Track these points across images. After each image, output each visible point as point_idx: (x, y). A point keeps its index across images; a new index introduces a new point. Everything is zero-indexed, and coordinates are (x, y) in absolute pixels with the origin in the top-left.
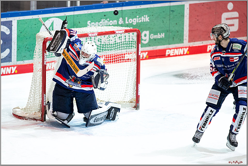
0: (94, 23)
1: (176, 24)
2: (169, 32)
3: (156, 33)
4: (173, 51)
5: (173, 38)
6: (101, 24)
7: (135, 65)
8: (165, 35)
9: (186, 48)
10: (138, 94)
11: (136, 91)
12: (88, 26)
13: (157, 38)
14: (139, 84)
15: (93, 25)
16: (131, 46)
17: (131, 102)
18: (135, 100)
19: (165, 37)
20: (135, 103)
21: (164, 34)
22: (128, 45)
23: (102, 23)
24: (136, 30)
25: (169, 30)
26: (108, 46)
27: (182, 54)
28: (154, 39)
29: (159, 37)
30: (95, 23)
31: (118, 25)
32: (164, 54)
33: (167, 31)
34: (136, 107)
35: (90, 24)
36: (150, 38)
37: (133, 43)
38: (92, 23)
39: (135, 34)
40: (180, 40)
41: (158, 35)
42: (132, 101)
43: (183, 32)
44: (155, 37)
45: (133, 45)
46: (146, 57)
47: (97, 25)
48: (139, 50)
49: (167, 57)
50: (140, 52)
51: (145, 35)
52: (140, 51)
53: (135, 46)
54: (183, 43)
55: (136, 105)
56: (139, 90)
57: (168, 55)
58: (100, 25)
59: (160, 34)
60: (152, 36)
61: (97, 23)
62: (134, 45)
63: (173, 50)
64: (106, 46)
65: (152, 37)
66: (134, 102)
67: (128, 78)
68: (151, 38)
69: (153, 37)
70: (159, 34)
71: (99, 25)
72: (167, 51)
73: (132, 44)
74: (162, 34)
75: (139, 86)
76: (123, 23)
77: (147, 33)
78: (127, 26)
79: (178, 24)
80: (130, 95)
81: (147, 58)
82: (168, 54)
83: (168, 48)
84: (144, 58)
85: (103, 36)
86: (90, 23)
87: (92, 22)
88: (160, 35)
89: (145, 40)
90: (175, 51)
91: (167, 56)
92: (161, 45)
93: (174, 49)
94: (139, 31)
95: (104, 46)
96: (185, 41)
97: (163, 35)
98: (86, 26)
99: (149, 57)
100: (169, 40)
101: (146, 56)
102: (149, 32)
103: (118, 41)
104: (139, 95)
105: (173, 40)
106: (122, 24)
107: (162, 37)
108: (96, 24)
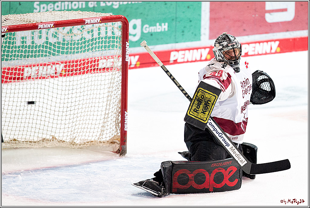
0: (44, 5)
1: (188, 7)
2: (176, 21)
3: (152, 23)
4: (183, 54)
5: (183, 32)
6: (58, 7)
7: (119, 79)
8: (168, 27)
9: (205, 48)
10: (125, 128)
11: (120, 124)
12: (35, 11)
13: (155, 31)
14: (125, 112)
15: (44, 8)
16: (113, 46)
17: (111, 143)
18: (119, 139)
19: (168, 29)
20: (119, 145)
21: (167, 24)
22: (107, 43)
23: (60, 6)
24: (121, 18)
25: (176, 18)
26: (73, 47)
27: (198, 59)
28: (149, 32)
29: (159, 31)
30: (47, 5)
31: (87, 9)
32: (168, 60)
33: (173, 20)
34: (122, 152)
35: (38, 7)
36: (142, 32)
37: (116, 40)
38: (42, 6)
39: (119, 24)
40: (195, 35)
41: (156, 26)
42: (115, 141)
43: (200, 20)
44: (152, 29)
45: (115, 44)
46: (136, 65)
47: (51, 8)
48: (126, 53)
49: (172, 64)
50: (127, 57)
51: (135, 27)
52: (128, 54)
53: (119, 46)
54: (200, 40)
55: (121, 148)
56: (125, 122)
57: (174, 61)
58: (56, 9)
59: (160, 25)
60: (146, 28)
61: (51, 6)
62: (117, 43)
63: (183, 52)
64: (69, 46)
65: (146, 30)
66: (116, 143)
67: (107, 101)
68: (145, 32)
69: (148, 29)
70: (158, 24)
71: (54, 8)
72: (173, 54)
73: (113, 42)
74: (163, 24)
75: (125, 114)
76: (96, 6)
77: (138, 22)
78: (104, 10)
79: (190, 7)
80: (112, 129)
81: (138, 66)
82: (175, 59)
83: (174, 49)
84: (132, 66)
85: (61, 29)
86: (39, 5)
87: (41, 3)
88: (160, 27)
89: (134, 35)
90: (186, 55)
91: (171, 62)
92: (162, 44)
93: (185, 50)
94: (125, 19)
95: (66, 47)
96: (202, 37)
97: (165, 27)
98: (31, 10)
99: (140, 64)
100: (175, 36)
101: (137, 62)
102: (142, 21)
103: (88, 37)
104: (125, 130)
105: (183, 35)
106: (94, 7)
107: (163, 30)
108: (49, 7)
